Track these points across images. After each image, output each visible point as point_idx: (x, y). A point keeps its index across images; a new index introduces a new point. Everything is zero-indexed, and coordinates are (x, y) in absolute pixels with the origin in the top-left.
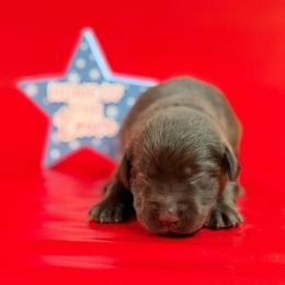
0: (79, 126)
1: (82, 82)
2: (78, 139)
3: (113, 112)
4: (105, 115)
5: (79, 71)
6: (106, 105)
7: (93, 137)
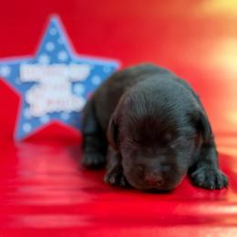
0: (50, 102)
1: (51, 63)
2: (48, 114)
3: (80, 89)
4: (73, 92)
5: (49, 53)
6: (74, 83)
7: (62, 112)
